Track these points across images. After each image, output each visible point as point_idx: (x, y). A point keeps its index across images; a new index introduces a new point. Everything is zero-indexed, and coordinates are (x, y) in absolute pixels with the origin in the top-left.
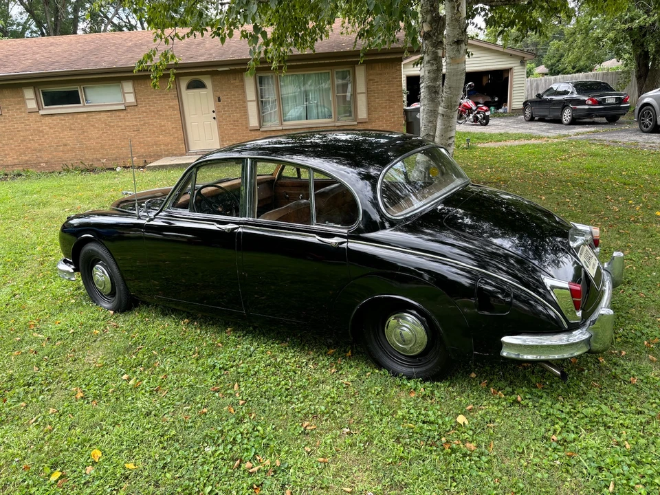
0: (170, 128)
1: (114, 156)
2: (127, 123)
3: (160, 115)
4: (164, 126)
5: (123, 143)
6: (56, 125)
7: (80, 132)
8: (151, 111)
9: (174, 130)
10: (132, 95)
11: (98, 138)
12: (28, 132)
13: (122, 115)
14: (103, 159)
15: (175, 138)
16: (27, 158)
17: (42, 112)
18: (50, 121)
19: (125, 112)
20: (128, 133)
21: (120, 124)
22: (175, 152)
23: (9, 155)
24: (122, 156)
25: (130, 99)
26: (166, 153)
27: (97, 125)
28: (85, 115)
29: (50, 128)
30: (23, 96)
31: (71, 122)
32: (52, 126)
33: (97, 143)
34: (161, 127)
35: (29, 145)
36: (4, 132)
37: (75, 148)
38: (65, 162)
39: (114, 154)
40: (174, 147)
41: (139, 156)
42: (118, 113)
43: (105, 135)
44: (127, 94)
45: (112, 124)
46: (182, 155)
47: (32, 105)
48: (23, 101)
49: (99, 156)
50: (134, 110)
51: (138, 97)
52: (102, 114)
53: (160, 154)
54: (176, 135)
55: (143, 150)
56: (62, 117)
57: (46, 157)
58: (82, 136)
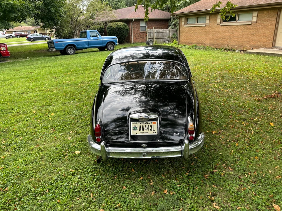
0: (268, 34)
1: (241, 45)
2: (250, 31)
3: (266, 28)
4: (266, 33)
5: (246, 40)
6: (224, 30)
7: (231, 33)
8: (262, 26)
9: (270, 35)
10: (256, 18)
11: (237, 36)
12: (215, 32)
13: (249, 27)
14: (236, 45)
15: (269, 39)
16: (212, 42)
17: (221, 24)
18: (223, 28)
19: (251, 26)
20: (249, 35)
21: (247, 31)
22: (267, 46)
23: (207, 40)
24: (243, 45)
25: (255, 19)
26: (263, 46)
27: (238, 31)
28: (235, 26)
29: (222, 31)
30: (217, 18)
31: (230, 29)
32: (223, 30)
33: (236, 39)
34: (264, 33)
35: (214, 37)
36: (208, 31)
37: (228, 40)
38: (223, 45)
39: (241, 44)
40: (267, 44)
41: (250, 46)
42: (248, 26)
43: (240, 35)
44: (254, 17)
45: (244, 31)
46: (269, 48)
47: (219, 21)
48: (216, 20)
49: (235, 44)
50: (255, 24)
51: (258, 18)
52: (242, 26)
53: (260, 46)
54: (270, 38)
55: (253, 44)
56: (227, 27)
57: (218, 42)
58: (231, 35)
